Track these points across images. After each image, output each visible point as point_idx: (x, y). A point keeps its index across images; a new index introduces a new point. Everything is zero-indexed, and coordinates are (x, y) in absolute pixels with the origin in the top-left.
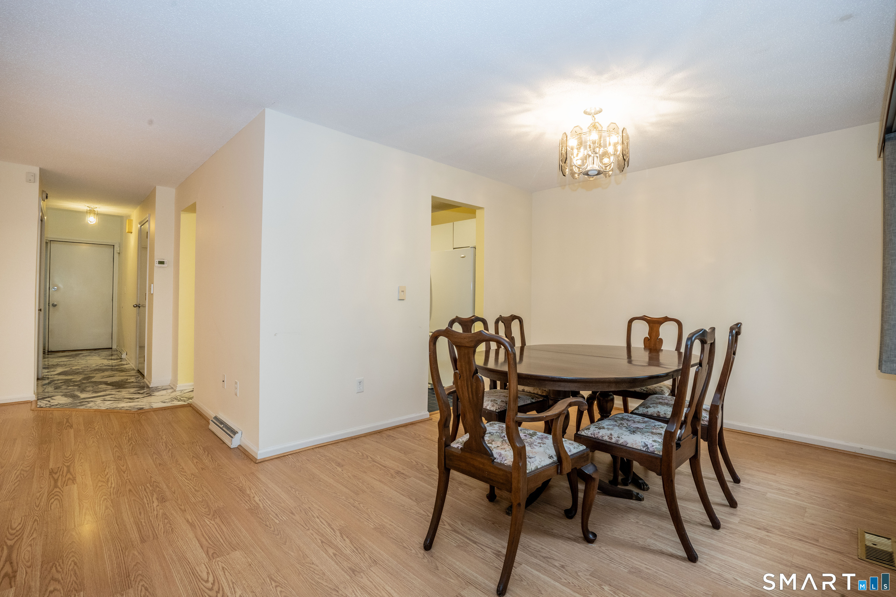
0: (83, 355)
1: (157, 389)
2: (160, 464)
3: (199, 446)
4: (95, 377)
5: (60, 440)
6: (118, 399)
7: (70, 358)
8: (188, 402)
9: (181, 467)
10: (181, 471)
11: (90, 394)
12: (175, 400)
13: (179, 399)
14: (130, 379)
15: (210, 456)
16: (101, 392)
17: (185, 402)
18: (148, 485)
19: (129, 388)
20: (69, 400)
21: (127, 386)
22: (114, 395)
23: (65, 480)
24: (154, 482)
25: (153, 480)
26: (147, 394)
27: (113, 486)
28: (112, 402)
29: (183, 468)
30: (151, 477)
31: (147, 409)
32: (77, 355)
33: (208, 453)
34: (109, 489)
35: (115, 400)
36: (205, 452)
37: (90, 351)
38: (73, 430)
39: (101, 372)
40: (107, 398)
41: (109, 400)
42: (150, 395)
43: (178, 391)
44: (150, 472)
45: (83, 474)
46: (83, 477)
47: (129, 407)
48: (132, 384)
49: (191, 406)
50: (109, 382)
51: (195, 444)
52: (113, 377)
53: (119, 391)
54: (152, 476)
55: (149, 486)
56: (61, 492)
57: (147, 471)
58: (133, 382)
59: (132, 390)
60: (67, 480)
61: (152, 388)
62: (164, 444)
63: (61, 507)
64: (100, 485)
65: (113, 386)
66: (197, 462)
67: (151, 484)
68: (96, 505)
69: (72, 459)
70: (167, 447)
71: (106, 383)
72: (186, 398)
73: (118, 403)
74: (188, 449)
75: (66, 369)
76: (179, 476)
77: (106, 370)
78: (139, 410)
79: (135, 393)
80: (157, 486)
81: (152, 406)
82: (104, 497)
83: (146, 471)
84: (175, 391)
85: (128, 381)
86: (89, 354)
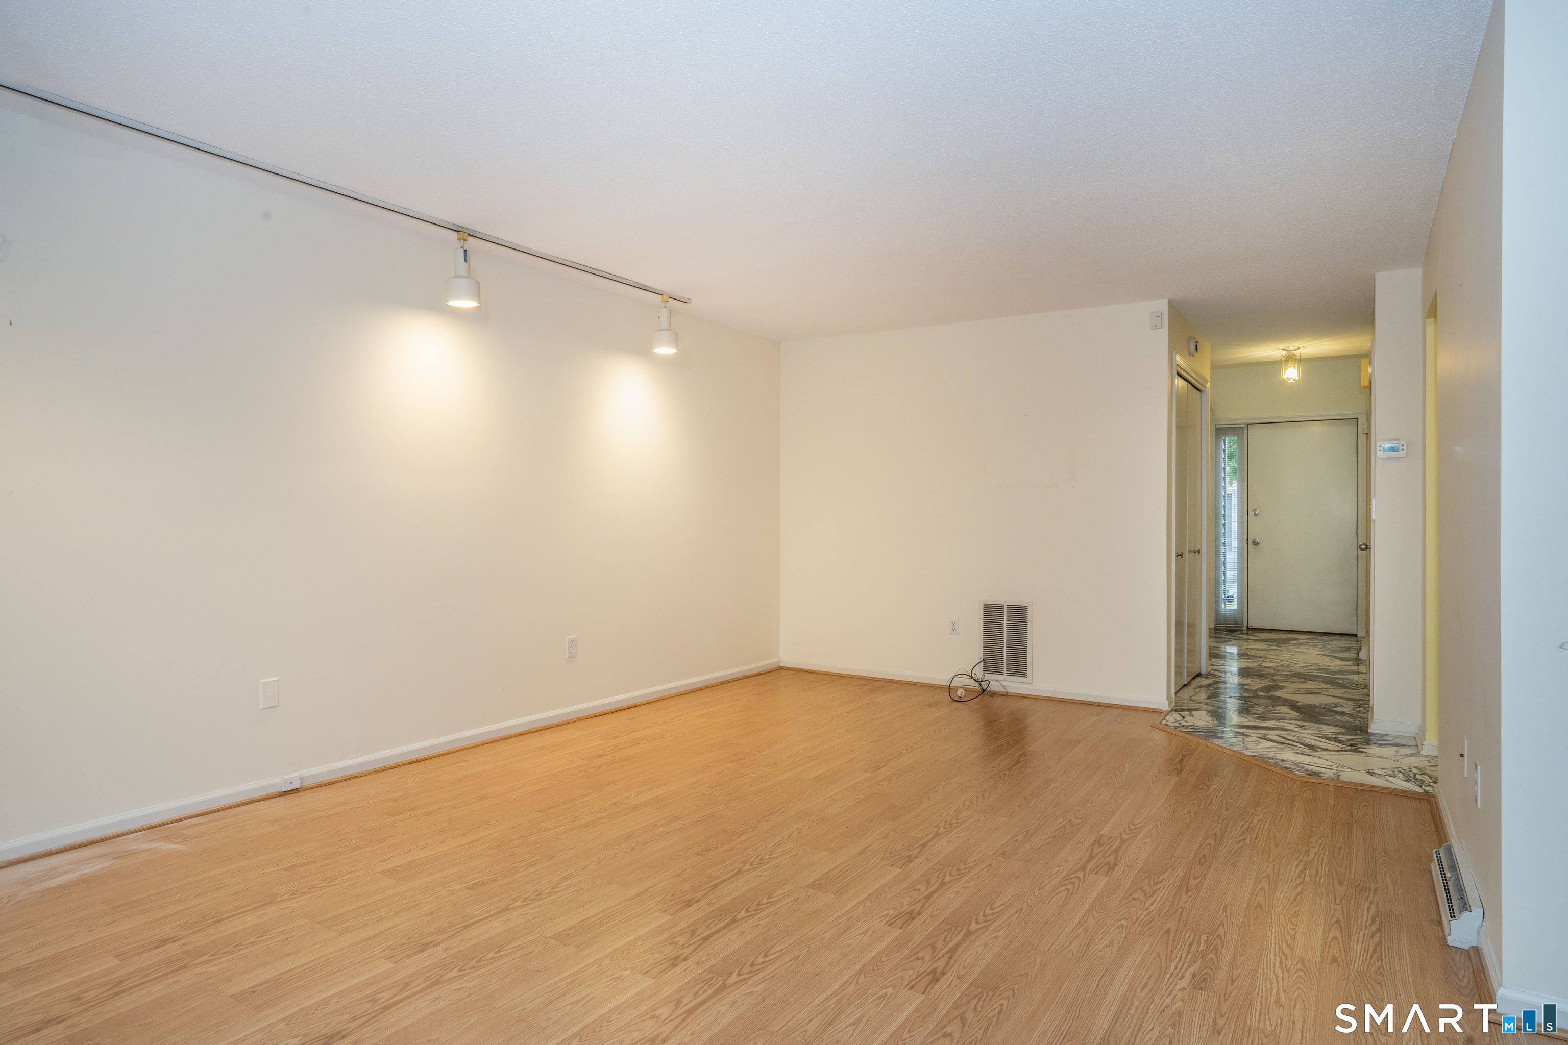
0: (1296, 642)
1: (1381, 740)
2: (1259, 906)
3: (1371, 903)
4: (1285, 690)
5: (1149, 789)
6: (1287, 742)
7: (1272, 645)
8: (1428, 788)
9: (1292, 933)
10: (1286, 942)
11: (1252, 719)
12: (1401, 776)
13: (1412, 775)
14: (1342, 706)
15: (1377, 938)
16: (1273, 720)
17: (1420, 786)
18: (1204, 938)
19: (1327, 724)
20: (1212, 722)
21: (1325, 720)
22: (1286, 732)
23: (1102, 864)
24: (1219, 937)
25: (1221, 931)
26: (1350, 745)
27: (1151, 908)
28: (1276, 744)
29: (1294, 938)
30: (1222, 924)
31: (1326, 779)
32: (1286, 641)
33: (1379, 930)
34: (1141, 912)
35: (1280, 743)
36: (1373, 921)
37: (1314, 636)
38: (1177, 778)
39: (1302, 680)
40: (1272, 735)
41: (1271, 741)
42: (1356, 751)
43: (1425, 756)
44: (1228, 914)
45: (1129, 864)
46: (1127, 870)
47: (1295, 764)
48: (1339, 718)
49: (1428, 801)
50: (1299, 704)
51: (1366, 894)
52: (1317, 695)
53: (1301, 727)
54: (1225, 923)
55: (1203, 941)
56: (1081, 882)
57: (1226, 907)
58: (1343, 713)
59: (1328, 730)
60: (1103, 863)
61: (1373, 734)
62: (1301, 867)
63: (1062, 906)
64: (1136, 896)
65: (1301, 713)
66: (1335, 938)
67: (1210, 940)
68: (1102, 931)
69: (1139, 829)
70: (1303, 875)
71: (1294, 706)
72: (1431, 778)
73: (1283, 750)
74: (1342, 900)
75: (1250, 665)
76: (1273, 949)
77: (1314, 678)
78: (1309, 774)
79: (1328, 739)
80: (1216, 949)
81: (1340, 773)
82: (1124, 922)
83: (1223, 906)
84: (1418, 754)
85: (1336, 709)
86: (1309, 641)
